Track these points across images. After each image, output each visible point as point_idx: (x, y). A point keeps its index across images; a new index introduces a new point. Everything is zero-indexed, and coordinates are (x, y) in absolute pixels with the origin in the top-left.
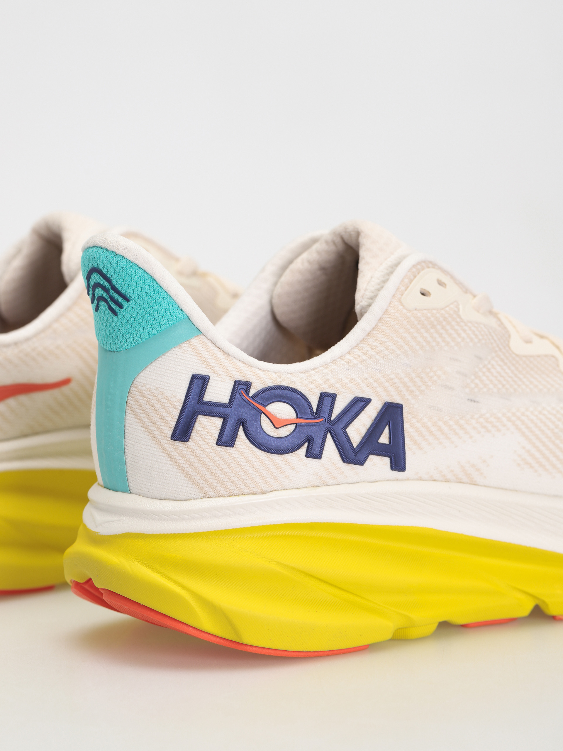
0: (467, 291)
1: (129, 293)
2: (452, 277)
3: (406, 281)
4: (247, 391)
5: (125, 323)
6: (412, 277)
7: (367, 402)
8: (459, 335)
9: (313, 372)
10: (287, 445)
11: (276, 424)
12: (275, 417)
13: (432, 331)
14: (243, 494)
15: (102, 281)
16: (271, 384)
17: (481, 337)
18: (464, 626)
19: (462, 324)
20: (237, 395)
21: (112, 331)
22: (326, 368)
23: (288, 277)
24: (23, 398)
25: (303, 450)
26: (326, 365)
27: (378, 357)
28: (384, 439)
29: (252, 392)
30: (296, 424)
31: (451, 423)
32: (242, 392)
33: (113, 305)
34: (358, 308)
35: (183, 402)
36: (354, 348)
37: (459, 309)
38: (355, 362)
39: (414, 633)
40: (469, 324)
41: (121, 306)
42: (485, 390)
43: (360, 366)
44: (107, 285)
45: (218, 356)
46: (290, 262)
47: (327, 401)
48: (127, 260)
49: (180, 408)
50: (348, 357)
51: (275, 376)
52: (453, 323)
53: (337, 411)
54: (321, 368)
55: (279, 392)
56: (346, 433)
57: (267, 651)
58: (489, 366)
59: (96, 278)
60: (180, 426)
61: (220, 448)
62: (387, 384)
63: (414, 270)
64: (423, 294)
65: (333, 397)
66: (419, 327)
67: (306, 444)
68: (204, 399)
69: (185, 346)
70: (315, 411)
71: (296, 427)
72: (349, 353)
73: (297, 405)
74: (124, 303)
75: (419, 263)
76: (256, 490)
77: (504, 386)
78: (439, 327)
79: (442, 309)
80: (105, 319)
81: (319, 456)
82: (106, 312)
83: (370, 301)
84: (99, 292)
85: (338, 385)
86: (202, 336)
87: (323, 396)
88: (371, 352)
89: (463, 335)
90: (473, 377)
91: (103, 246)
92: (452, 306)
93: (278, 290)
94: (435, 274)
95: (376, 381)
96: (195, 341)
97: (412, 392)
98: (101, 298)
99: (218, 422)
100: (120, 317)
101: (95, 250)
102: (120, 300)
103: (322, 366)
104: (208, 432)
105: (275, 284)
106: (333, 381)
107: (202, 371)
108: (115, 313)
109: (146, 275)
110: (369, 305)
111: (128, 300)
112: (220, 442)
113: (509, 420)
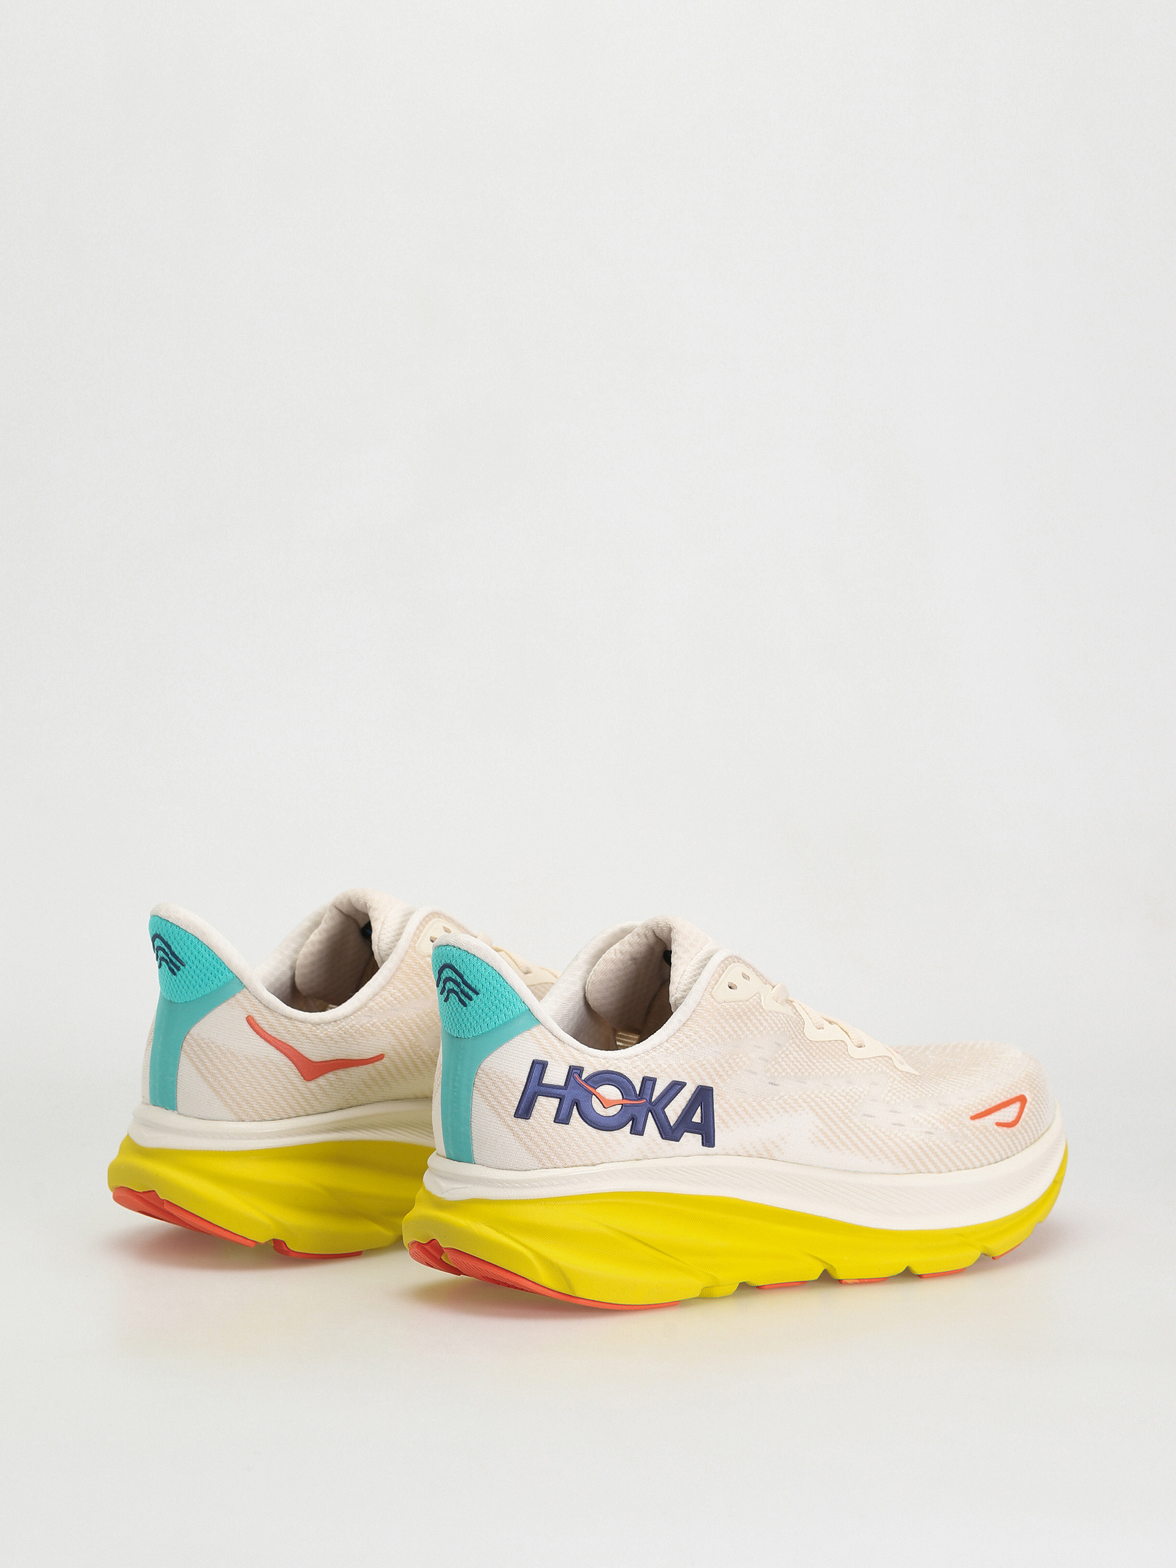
0: (766, 982)
1: (479, 987)
2: (754, 970)
3: (716, 975)
4: (580, 1076)
5: (473, 1013)
6: (721, 972)
7: (683, 1085)
8: (761, 1024)
9: (636, 1058)
10: (615, 1123)
11: (605, 1104)
12: (604, 1098)
13: (739, 1021)
14: (576, 1166)
15: (454, 976)
16: (600, 1069)
17: (780, 1026)
18: (758, 1287)
19: (764, 1014)
20: (572, 1078)
21: (460, 1020)
22: (647, 1055)
23: (601, 965)
24: (341, 1073)
25: (628, 1127)
26: (647, 1052)
27: (692, 1045)
28: (697, 1118)
29: (584, 1076)
30: (622, 1104)
31: (754, 1104)
32: (576, 1076)
33: (463, 998)
34: (672, 1000)
35: (525, 1084)
36: (671, 1037)
37: (761, 1001)
38: (673, 1049)
39: (718, 1292)
40: (770, 1014)
41: (470, 999)
42: (784, 1074)
43: (676, 1053)
44: (459, 980)
45: (555, 1044)
46: (603, 951)
47: (649, 1084)
48: (478, 958)
49: (522, 1089)
50: (666, 1044)
51: (603, 1061)
52: (757, 1014)
53: (657, 1093)
54: (642, 1055)
55: (607, 1076)
56: (664, 1113)
57: (595, 1303)
58: (787, 1052)
59: (448, 973)
60: (522, 1105)
61: (557, 1125)
62: (700, 1070)
63: (723, 965)
64: (730, 987)
65: (654, 1080)
66: (728, 1017)
67: (631, 1122)
68: (543, 1082)
69: (526, 1034)
70: (638, 1093)
71: (622, 1107)
72: (667, 1041)
73: (622, 1088)
74: (474, 996)
75: (727, 959)
76: (587, 1162)
77: (800, 1070)
78: (744, 1017)
79: (747, 1001)
80: (454, 1009)
81: (641, 1133)
82: (456, 1003)
83: (685, 993)
84: (450, 985)
85: (658, 1070)
86: (541, 1026)
87: (645, 1080)
88: (687, 1041)
89: (765, 1024)
90: (773, 1063)
91: (456, 945)
92: (755, 997)
93: (592, 977)
94: (739, 969)
95: (690, 1067)
96: (535, 1030)
97: (721, 1076)
98: (451, 991)
99: (556, 1102)
100: (469, 1008)
101: (448, 949)
102: (470, 993)
103: (644, 1053)
104: (547, 1111)
105: (588, 972)
106: (653, 1066)
107: (542, 1057)
108: (465, 1005)
109: (494, 972)
110: (684, 997)
111: (477, 994)
112: (557, 1120)
113: (805, 1101)
